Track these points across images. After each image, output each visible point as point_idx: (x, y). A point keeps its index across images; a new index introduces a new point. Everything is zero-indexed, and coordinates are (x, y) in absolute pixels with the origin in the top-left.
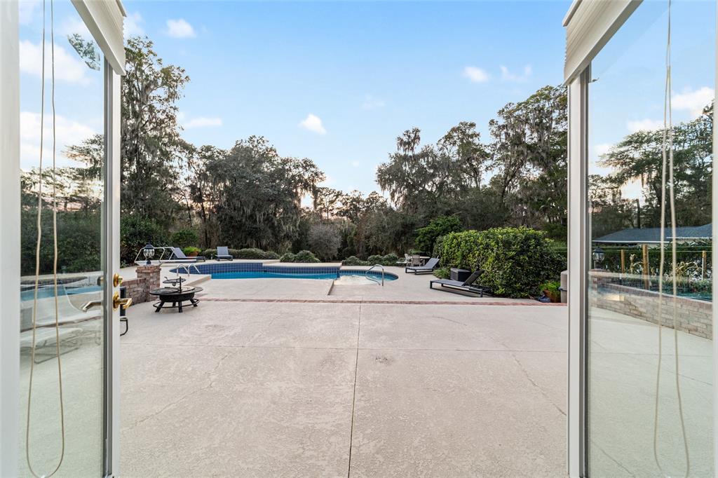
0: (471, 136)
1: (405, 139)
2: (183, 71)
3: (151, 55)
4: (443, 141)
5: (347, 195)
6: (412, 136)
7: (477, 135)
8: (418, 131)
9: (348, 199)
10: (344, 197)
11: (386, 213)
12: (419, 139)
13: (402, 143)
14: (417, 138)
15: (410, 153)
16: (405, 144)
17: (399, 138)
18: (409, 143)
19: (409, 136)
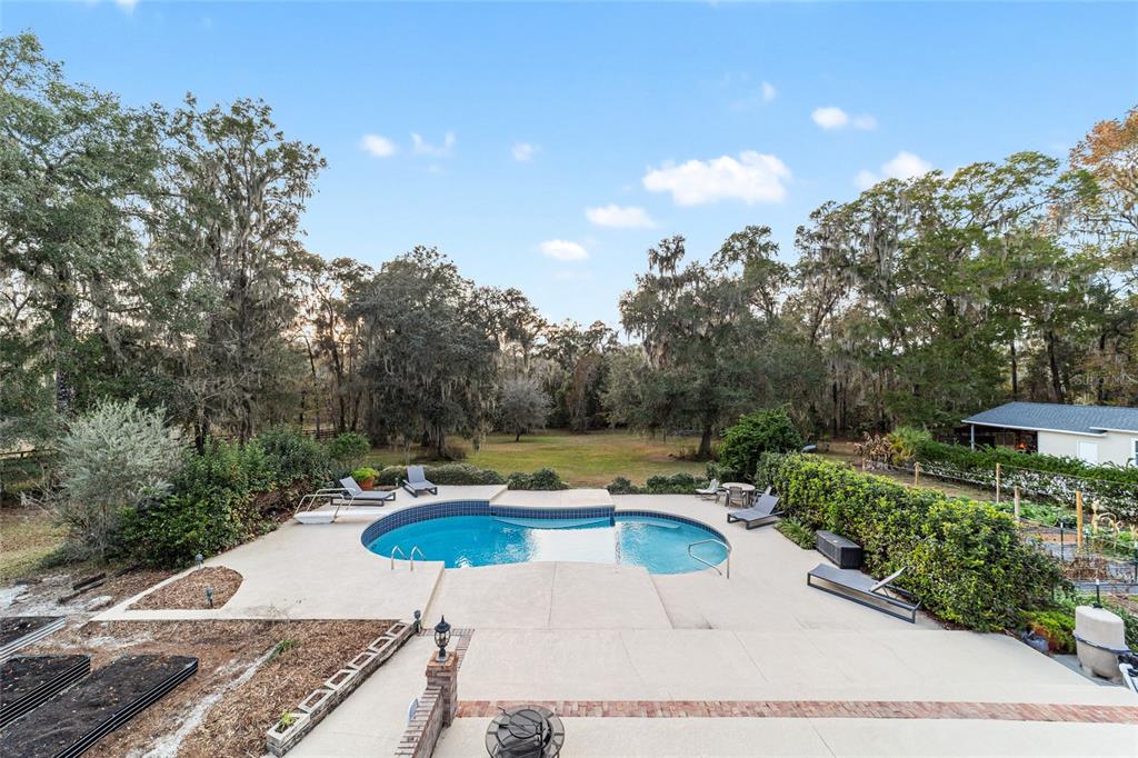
0: (765, 248)
1: (662, 252)
2: (316, 151)
3: (266, 127)
4: (720, 256)
5: (555, 326)
6: (673, 247)
7: (775, 247)
8: (681, 239)
9: (556, 333)
10: (550, 329)
11: (638, 374)
12: (683, 252)
13: (655, 257)
14: (680, 251)
15: (668, 274)
16: (663, 260)
17: (652, 251)
18: (668, 259)
19: (668, 248)
